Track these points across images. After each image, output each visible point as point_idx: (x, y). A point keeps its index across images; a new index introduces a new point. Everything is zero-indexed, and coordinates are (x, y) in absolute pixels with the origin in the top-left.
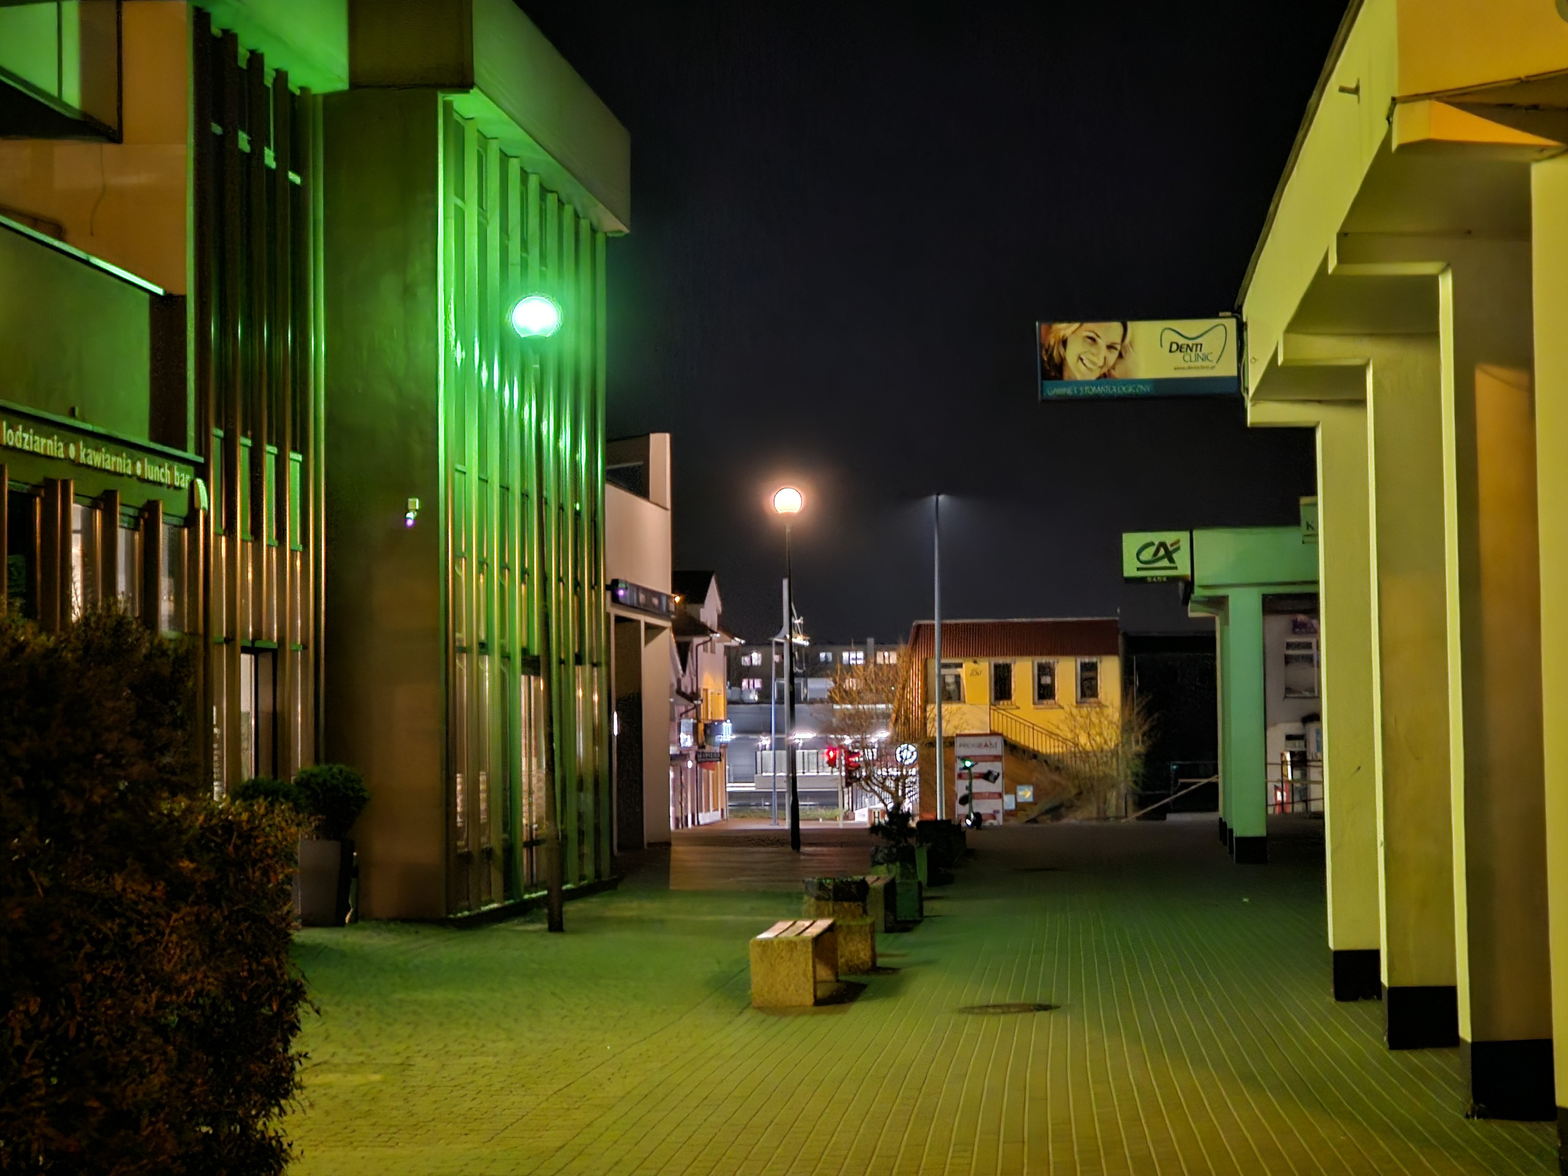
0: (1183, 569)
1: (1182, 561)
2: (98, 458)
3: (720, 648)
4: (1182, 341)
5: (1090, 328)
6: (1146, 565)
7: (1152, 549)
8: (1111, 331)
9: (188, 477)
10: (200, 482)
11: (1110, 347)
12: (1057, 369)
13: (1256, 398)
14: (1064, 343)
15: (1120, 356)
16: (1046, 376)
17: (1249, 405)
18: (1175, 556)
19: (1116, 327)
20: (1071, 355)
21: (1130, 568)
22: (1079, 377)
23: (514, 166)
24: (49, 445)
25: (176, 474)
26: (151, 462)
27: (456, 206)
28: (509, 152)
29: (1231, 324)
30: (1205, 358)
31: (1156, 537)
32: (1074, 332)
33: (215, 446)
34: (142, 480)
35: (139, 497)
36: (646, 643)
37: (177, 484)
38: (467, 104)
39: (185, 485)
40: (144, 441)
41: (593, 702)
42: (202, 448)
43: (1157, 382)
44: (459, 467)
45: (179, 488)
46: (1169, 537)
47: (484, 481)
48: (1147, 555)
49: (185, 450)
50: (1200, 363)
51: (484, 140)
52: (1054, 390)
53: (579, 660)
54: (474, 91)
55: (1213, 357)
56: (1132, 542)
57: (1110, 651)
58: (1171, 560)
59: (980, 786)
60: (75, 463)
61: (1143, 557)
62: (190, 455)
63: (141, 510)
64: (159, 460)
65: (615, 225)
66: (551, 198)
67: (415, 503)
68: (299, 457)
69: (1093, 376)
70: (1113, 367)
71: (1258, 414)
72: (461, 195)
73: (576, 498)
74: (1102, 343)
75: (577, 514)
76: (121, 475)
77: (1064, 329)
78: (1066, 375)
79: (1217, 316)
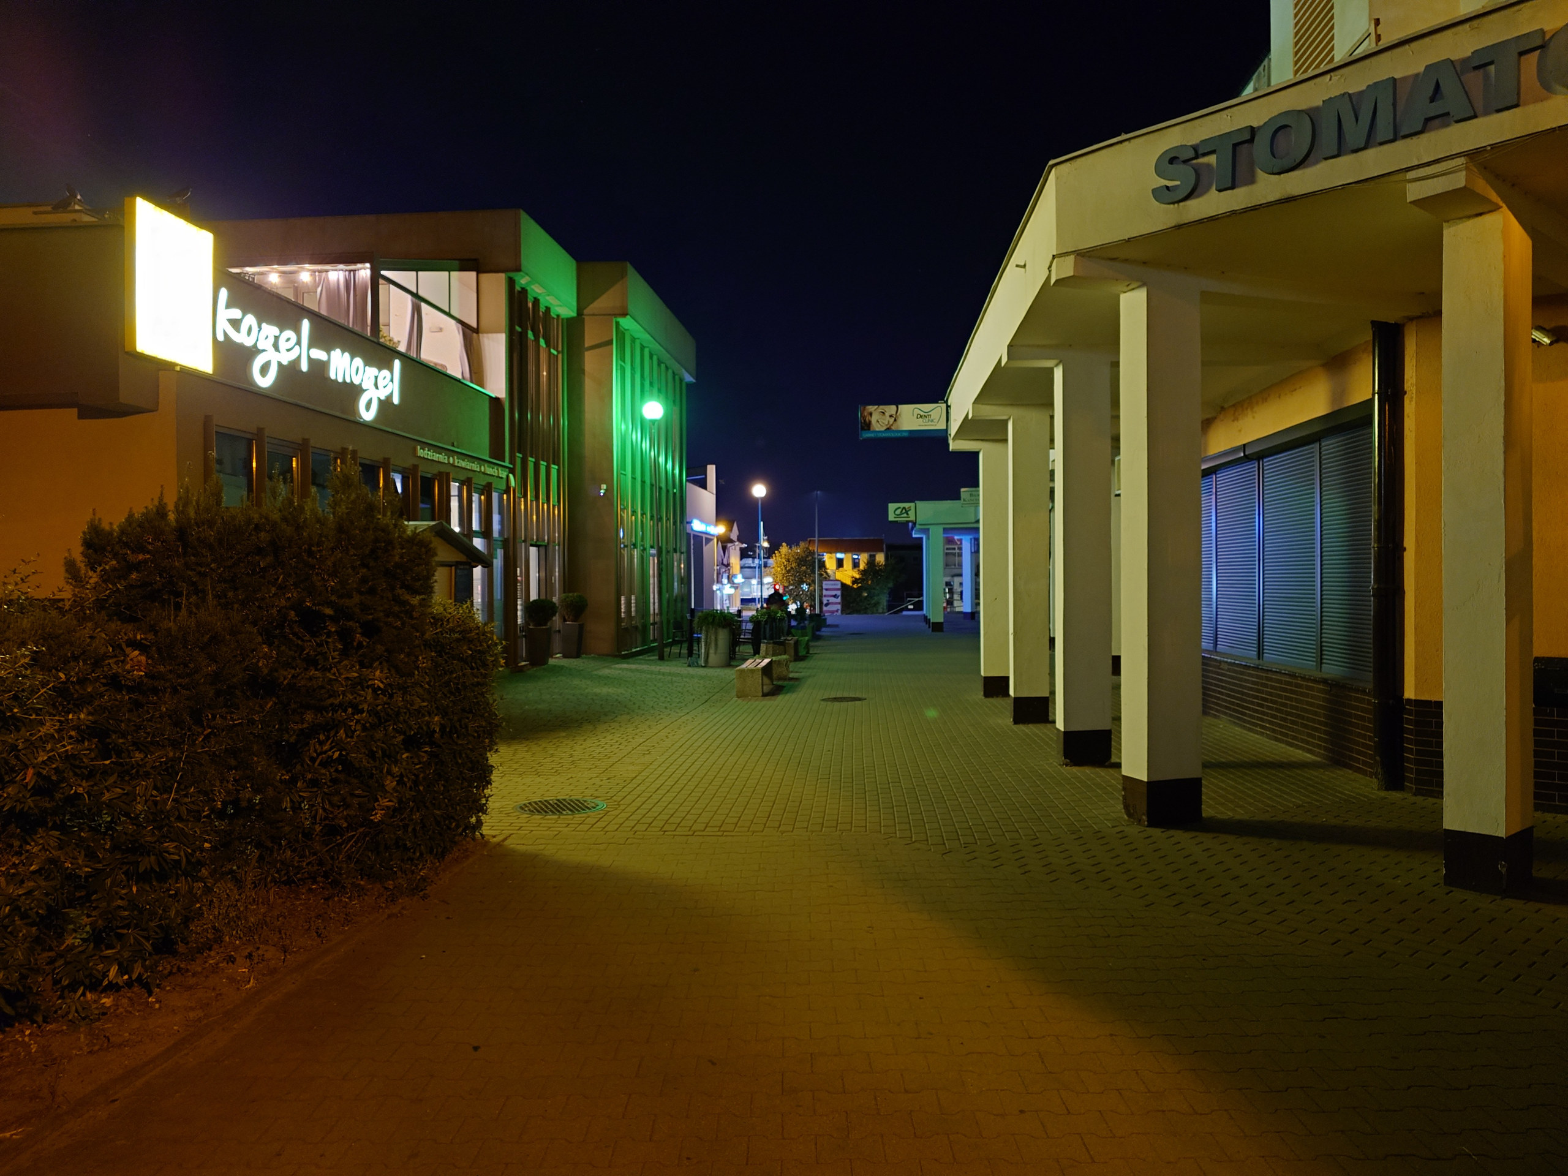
0: (912, 518)
1: (912, 514)
2: (463, 464)
3: (738, 549)
4: (922, 413)
5: (882, 408)
6: (898, 516)
7: (900, 510)
8: (892, 409)
9: (506, 474)
10: (511, 476)
11: (891, 416)
12: (867, 426)
13: (954, 439)
14: (871, 414)
15: (895, 420)
16: (863, 429)
17: (951, 442)
18: (909, 513)
19: (894, 407)
20: (874, 420)
21: (891, 517)
22: (877, 429)
23: (646, 352)
24: (441, 457)
25: (500, 472)
26: (489, 467)
27: (621, 365)
28: (645, 345)
29: (944, 406)
30: (932, 421)
31: (902, 505)
32: (875, 410)
33: (518, 462)
34: (484, 473)
35: (483, 481)
36: (706, 545)
37: (500, 476)
38: (626, 323)
39: (504, 476)
40: (488, 458)
41: (681, 568)
42: (512, 461)
43: (911, 432)
44: (623, 472)
45: (502, 478)
46: (907, 505)
47: (634, 478)
48: (898, 512)
49: (504, 462)
50: (930, 423)
51: (633, 340)
52: (866, 435)
53: (675, 551)
54: (628, 317)
55: (936, 421)
56: (892, 507)
57: (881, 550)
58: (908, 514)
59: (832, 600)
60: (453, 465)
61: (897, 513)
62: (507, 464)
63: (485, 486)
64: (492, 466)
65: (689, 378)
66: (663, 366)
67: (604, 486)
68: (556, 467)
69: (883, 429)
70: (892, 425)
71: (954, 446)
72: (623, 360)
73: (674, 487)
74: (887, 414)
75: (675, 494)
76: (475, 471)
77: (871, 408)
78: (872, 429)
79: (937, 402)
